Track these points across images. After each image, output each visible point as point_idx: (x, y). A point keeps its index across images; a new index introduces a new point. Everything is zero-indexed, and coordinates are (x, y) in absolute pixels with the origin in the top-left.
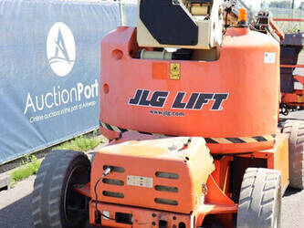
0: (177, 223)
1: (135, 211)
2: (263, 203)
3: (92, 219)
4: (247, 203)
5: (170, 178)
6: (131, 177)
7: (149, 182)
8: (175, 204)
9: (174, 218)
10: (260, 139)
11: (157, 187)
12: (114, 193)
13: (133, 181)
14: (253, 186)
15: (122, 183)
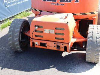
0: (63, 46)
1: (47, 42)
2: (97, 39)
3: (31, 45)
4: (91, 39)
5: (61, 30)
6: (46, 30)
7: (53, 32)
8: (63, 39)
9: (63, 45)
10: (92, 13)
11: (56, 33)
12: (39, 36)
13: (46, 31)
14: (93, 32)
15: (42, 32)
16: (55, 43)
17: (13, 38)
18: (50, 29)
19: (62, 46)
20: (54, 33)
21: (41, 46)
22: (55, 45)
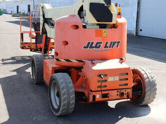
16: (119, 90)
17: (69, 95)
18: (115, 75)
19: (125, 92)
20: (118, 79)
21: (102, 97)
22: (118, 93)
